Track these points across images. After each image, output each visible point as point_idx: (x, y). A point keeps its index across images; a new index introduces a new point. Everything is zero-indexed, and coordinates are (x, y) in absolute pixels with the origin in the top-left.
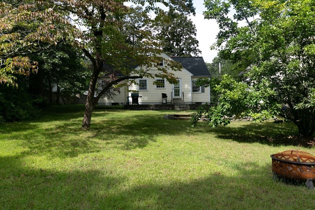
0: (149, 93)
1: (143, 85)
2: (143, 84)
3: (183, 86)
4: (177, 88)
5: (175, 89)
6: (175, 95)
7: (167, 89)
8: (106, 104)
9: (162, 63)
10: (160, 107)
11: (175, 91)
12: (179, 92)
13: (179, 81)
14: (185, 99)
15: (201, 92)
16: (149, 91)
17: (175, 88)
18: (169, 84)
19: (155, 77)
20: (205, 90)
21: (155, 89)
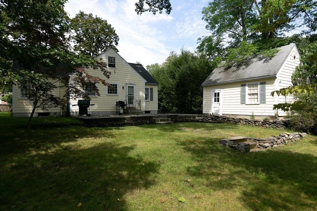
0: (99, 99)
1: (91, 90)
3: (137, 93)
4: (130, 95)
5: (129, 97)
7: (119, 96)
9: (114, 64)
10: (136, 120)
12: (132, 100)
15: (149, 100)
17: (128, 95)
18: (122, 90)
19: (106, 80)
20: (153, 98)
21: (106, 95)
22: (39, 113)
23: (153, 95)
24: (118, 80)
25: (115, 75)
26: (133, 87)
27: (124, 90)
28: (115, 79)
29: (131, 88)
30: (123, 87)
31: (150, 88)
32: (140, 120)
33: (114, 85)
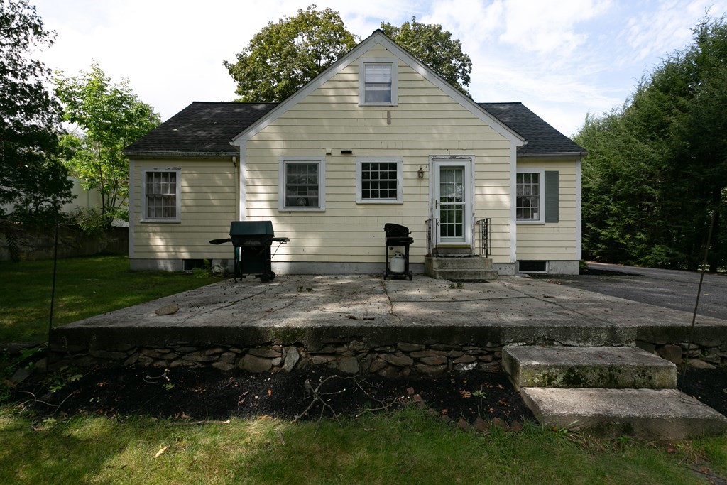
0: (330, 220)
1: (305, 188)
2: (302, 180)
3: (479, 191)
4: (451, 199)
5: (442, 207)
6: (443, 234)
7: (406, 206)
8: (162, 265)
11: (443, 214)
12: (460, 218)
13: (463, 167)
14: (493, 252)
15: (542, 221)
16: (328, 213)
17: (443, 199)
18: (414, 183)
19: (354, 151)
20: (561, 211)
21: (353, 205)
22: (186, 260)
23: (561, 198)
24: (399, 145)
26: (460, 170)
27: (424, 183)
28: (391, 145)
30: (421, 173)
31: (547, 173)
32: (407, 353)
33: (384, 166)
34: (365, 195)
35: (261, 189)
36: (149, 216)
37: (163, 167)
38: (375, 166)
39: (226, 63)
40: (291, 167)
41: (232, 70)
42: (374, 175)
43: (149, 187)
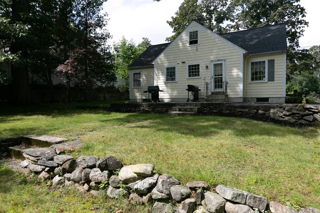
0: (179, 85)
1: (172, 75)
2: (171, 73)
3: (228, 71)
4: (219, 75)
5: (215, 78)
6: (216, 88)
7: (202, 79)
8: (138, 101)
9: (197, 39)
11: (215, 81)
12: (222, 82)
13: (222, 63)
14: (231, 93)
15: (266, 81)
16: (178, 82)
17: (216, 76)
18: (206, 70)
19: (186, 62)
20: (275, 76)
21: (186, 80)
22: (144, 99)
23: (275, 70)
24: (200, 58)
25: (198, 53)
26: (221, 64)
27: (208, 70)
28: (198, 58)
29: (218, 66)
30: (207, 67)
31: (269, 60)
33: (195, 66)
34: (190, 76)
35: (161, 76)
36: (134, 86)
37: (137, 71)
38: (193, 66)
39: (167, 22)
40: (168, 69)
41: (170, 24)
42: (193, 69)
43: (134, 78)
